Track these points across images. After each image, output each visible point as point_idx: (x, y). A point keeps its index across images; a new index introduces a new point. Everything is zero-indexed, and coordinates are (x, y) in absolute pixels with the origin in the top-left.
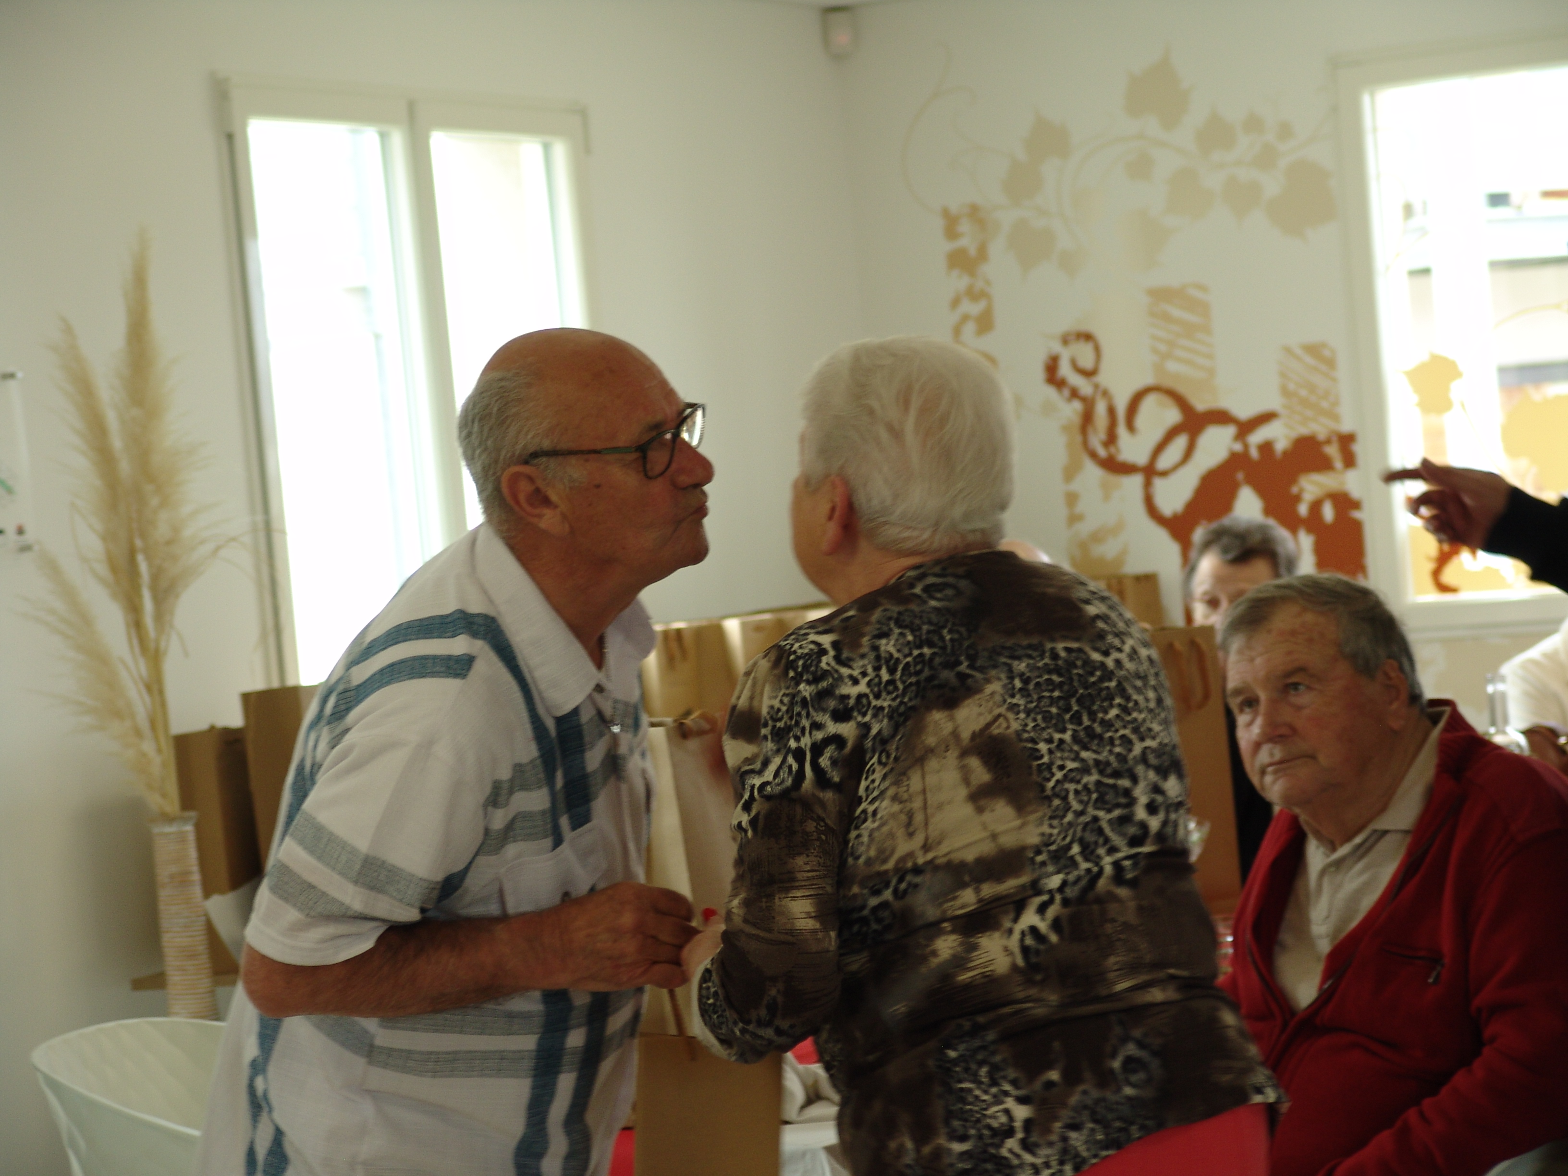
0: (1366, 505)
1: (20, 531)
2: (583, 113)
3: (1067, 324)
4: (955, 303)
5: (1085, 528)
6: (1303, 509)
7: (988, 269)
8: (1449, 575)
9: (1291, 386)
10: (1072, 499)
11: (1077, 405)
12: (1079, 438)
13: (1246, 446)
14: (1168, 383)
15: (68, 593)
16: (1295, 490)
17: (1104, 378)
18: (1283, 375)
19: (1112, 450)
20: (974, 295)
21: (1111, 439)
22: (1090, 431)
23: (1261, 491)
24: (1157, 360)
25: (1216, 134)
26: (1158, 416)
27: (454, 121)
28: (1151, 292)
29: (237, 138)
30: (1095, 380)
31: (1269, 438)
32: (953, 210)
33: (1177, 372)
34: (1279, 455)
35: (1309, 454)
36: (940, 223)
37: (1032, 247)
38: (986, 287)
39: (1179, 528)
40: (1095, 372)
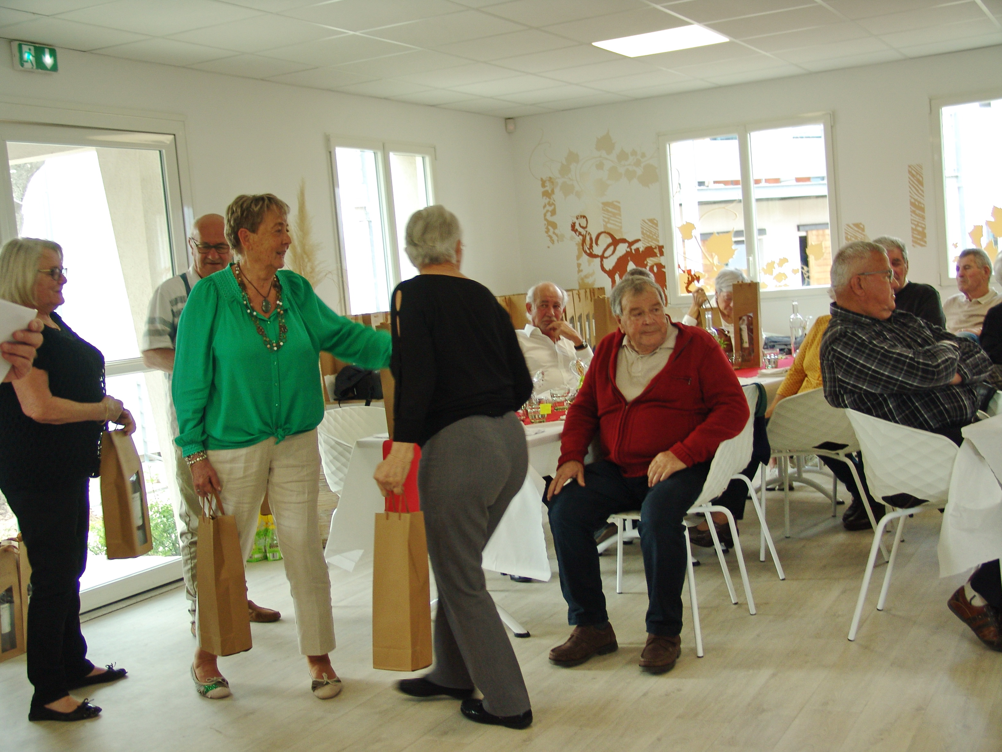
0: (666, 267)
2: (434, 148)
3: (578, 213)
4: (545, 207)
5: (583, 274)
6: (648, 268)
7: (554, 196)
8: (690, 289)
9: (645, 231)
10: (579, 265)
11: (581, 237)
12: (581, 247)
13: (631, 249)
14: (607, 231)
16: (645, 262)
17: (588, 229)
18: (642, 228)
19: (591, 250)
20: (550, 204)
21: (591, 247)
22: (585, 244)
23: (635, 261)
24: (605, 224)
25: (623, 156)
26: (605, 240)
27: (396, 150)
28: (603, 203)
29: (332, 153)
30: (586, 230)
31: (638, 247)
32: (544, 179)
33: (611, 227)
34: (641, 252)
35: (649, 252)
36: (540, 183)
37: (568, 190)
38: (554, 202)
39: (611, 274)
40: (586, 227)
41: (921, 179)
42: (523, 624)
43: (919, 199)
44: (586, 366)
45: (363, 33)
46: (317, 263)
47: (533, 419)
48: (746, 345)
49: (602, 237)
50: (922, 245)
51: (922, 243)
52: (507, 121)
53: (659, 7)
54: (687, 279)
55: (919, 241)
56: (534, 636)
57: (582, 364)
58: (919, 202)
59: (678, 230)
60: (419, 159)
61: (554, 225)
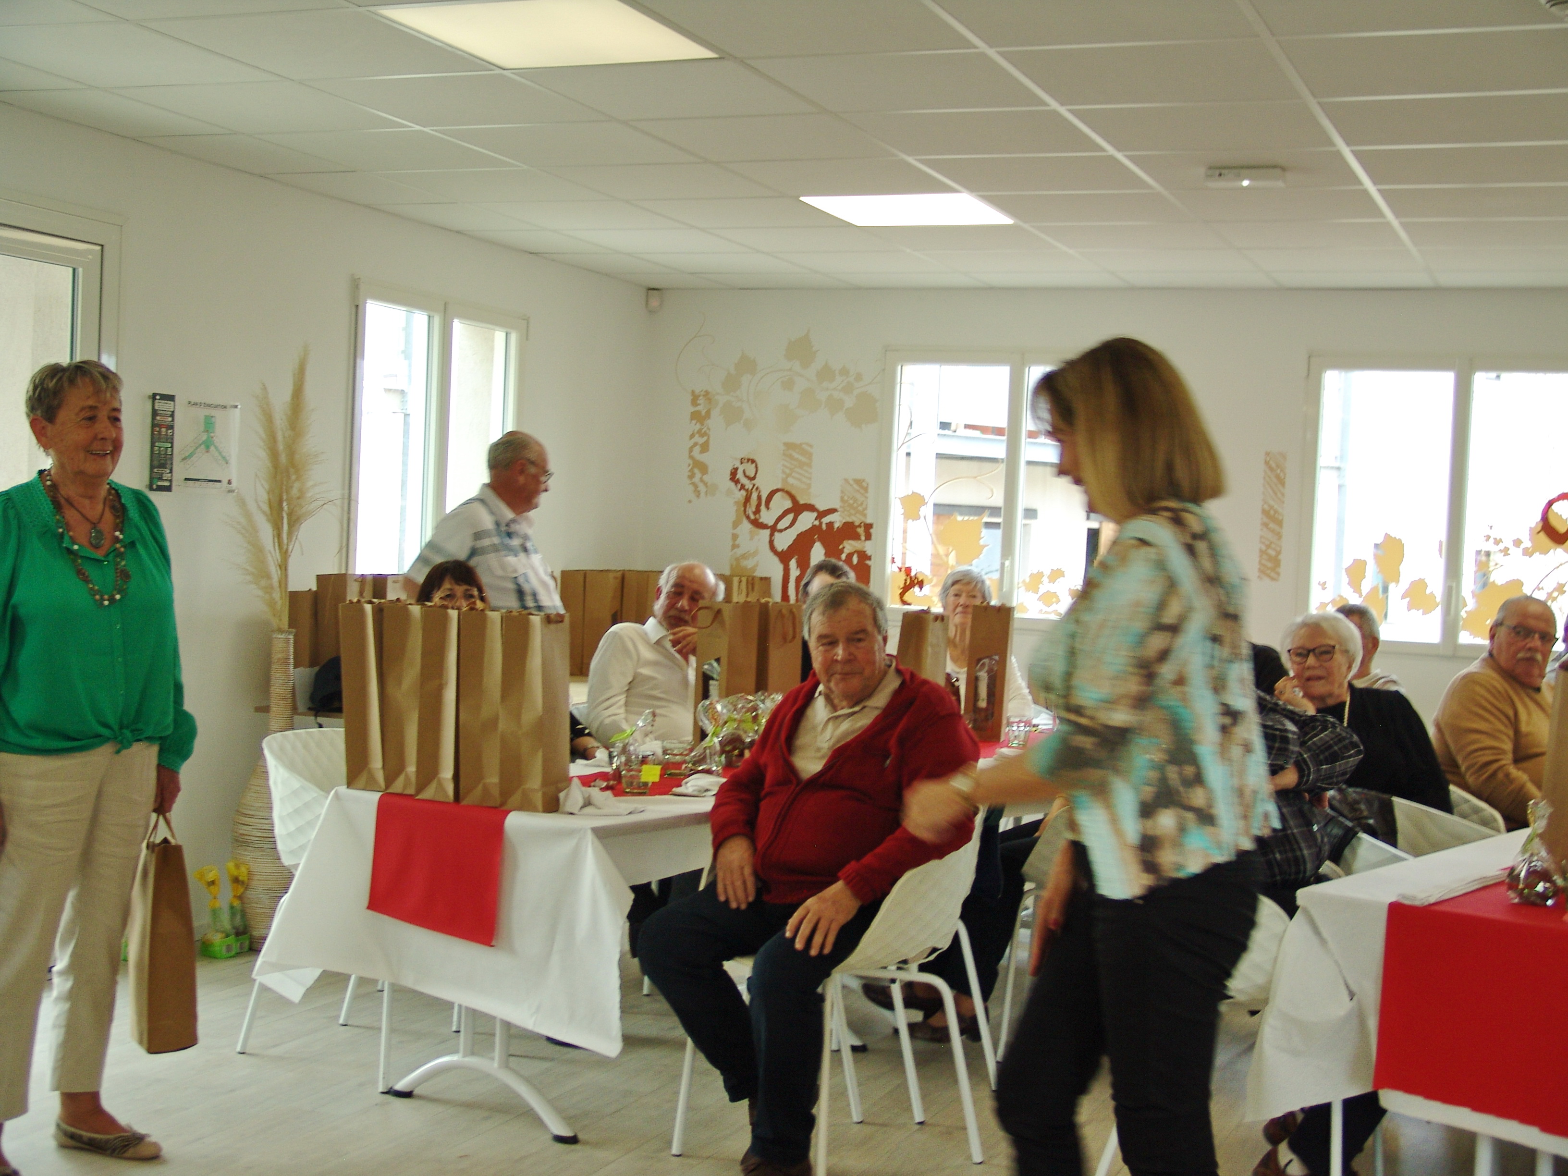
0: (873, 558)
1: (230, 482)
2: (527, 320)
3: (745, 454)
4: (692, 436)
5: (739, 552)
6: (843, 556)
7: (709, 422)
8: (907, 597)
9: (846, 498)
10: (735, 537)
11: (743, 493)
12: (743, 509)
13: (821, 523)
14: (787, 488)
15: (248, 515)
16: (841, 547)
17: (757, 482)
18: (842, 492)
19: (757, 516)
20: (701, 434)
21: (757, 511)
22: (748, 506)
23: (825, 545)
24: (784, 476)
25: (826, 374)
26: (781, 503)
27: (466, 316)
28: (785, 444)
29: (360, 308)
30: (753, 482)
31: (832, 520)
32: (697, 392)
33: (793, 483)
34: (835, 530)
35: (849, 531)
36: (689, 398)
37: (733, 415)
38: (707, 432)
39: (784, 557)
40: (754, 478)
41: (1282, 475)
42: (568, 1119)
43: (1276, 507)
44: (725, 711)
45: (436, 131)
46: (310, 483)
47: (628, 788)
48: (983, 704)
49: (778, 495)
50: (1273, 579)
51: (1272, 574)
52: (650, 291)
53: (910, 160)
54: (903, 582)
55: (1268, 572)
56: (586, 1143)
57: (719, 707)
58: (1276, 512)
59: (898, 502)
60: (499, 336)
61: (703, 468)
